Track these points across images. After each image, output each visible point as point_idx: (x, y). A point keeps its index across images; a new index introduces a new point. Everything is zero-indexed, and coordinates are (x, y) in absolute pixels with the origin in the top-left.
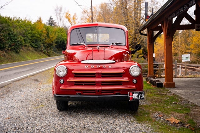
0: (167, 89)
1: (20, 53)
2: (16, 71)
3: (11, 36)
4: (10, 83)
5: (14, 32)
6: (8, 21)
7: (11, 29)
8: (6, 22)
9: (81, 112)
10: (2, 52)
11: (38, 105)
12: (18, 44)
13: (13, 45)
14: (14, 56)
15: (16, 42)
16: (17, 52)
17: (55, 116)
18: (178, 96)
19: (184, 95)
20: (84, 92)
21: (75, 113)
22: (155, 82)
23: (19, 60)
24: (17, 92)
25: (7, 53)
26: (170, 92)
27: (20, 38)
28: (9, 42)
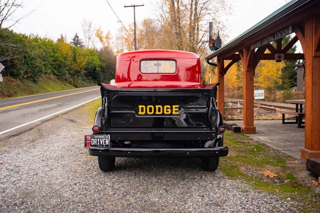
0: (247, 135)
1: (39, 82)
3: (28, 60)
5: (31, 55)
6: (23, 39)
7: (28, 50)
8: (21, 41)
10: (15, 80)
12: (36, 71)
13: (30, 72)
14: (30, 86)
15: (34, 67)
16: (34, 81)
18: (264, 145)
19: (271, 143)
22: (231, 126)
23: (37, 92)
25: (22, 82)
26: (252, 139)
27: (38, 63)
28: (25, 68)
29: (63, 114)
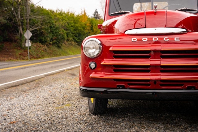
1: (62, 47)
2: (53, 65)
3: (53, 30)
4: (42, 76)
5: (55, 25)
6: (49, 13)
7: (53, 21)
8: (48, 14)
9: (124, 118)
10: (43, 46)
11: (63, 104)
12: (59, 38)
13: (55, 39)
14: (55, 51)
15: (58, 35)
16: (59, 47)
17: (82, 122)
20: (129, 84)
21: (114, 118)
23: (60, 55)
24: (46, 88)
25: (48, 47)
27: (62, 31)
28: (51, 36)
29: (68, 70)
